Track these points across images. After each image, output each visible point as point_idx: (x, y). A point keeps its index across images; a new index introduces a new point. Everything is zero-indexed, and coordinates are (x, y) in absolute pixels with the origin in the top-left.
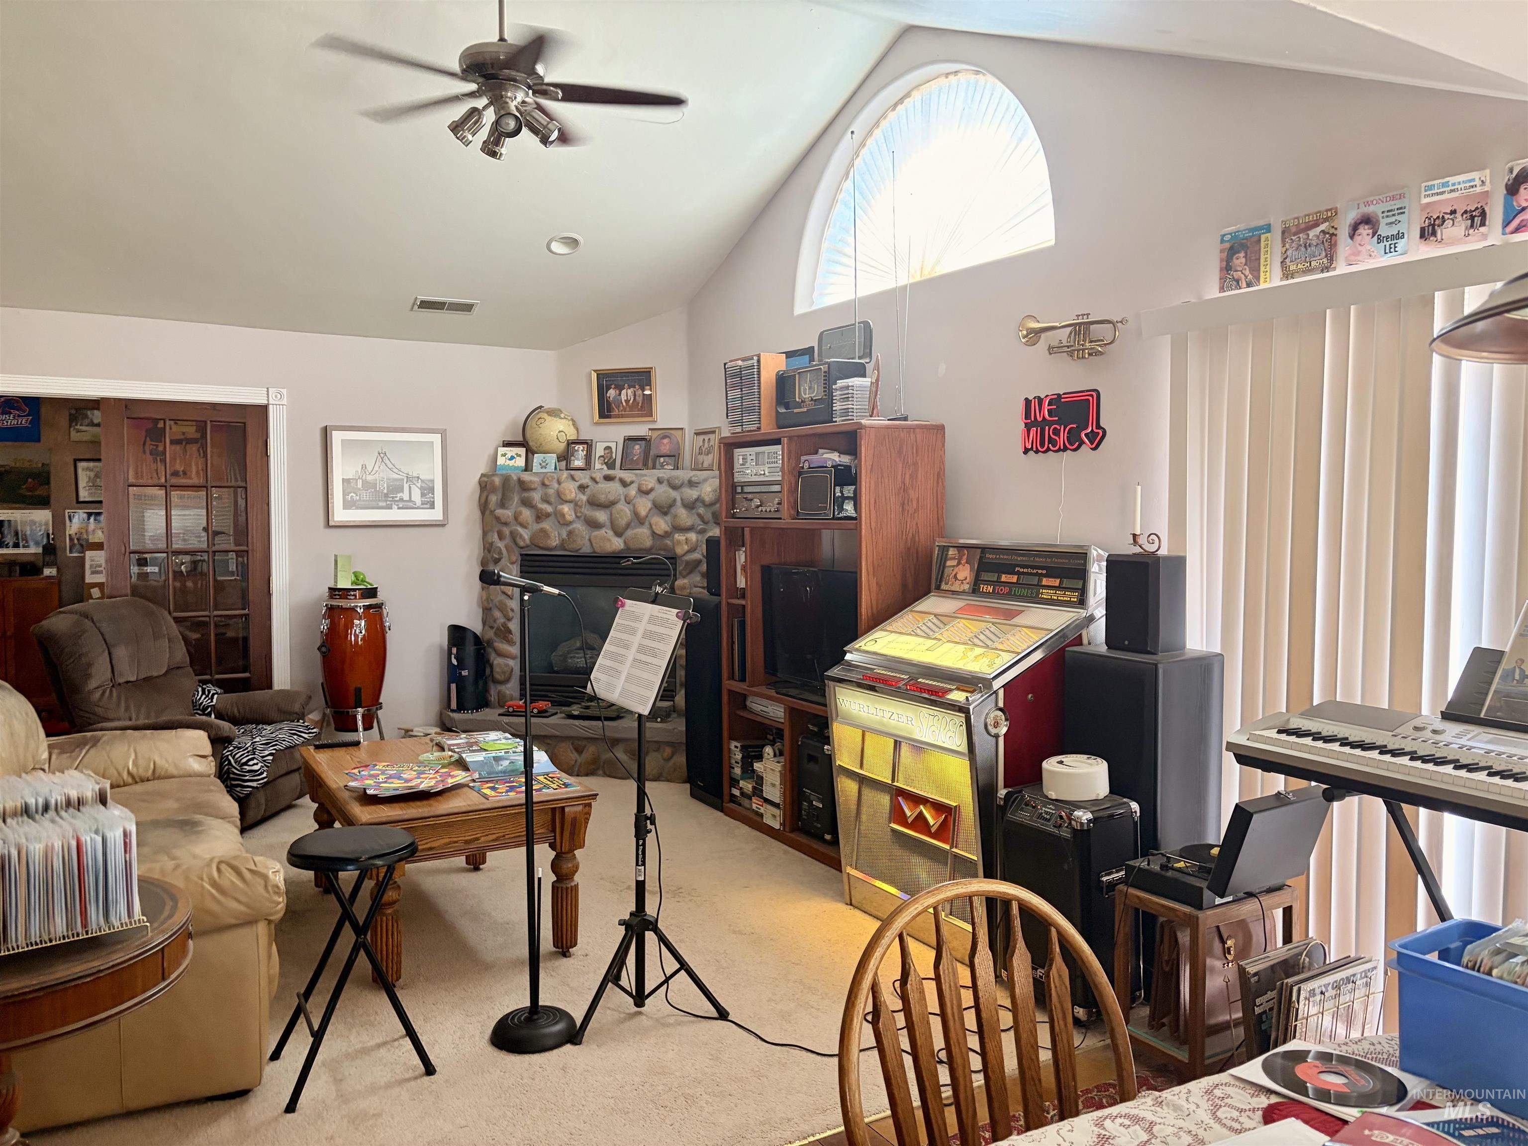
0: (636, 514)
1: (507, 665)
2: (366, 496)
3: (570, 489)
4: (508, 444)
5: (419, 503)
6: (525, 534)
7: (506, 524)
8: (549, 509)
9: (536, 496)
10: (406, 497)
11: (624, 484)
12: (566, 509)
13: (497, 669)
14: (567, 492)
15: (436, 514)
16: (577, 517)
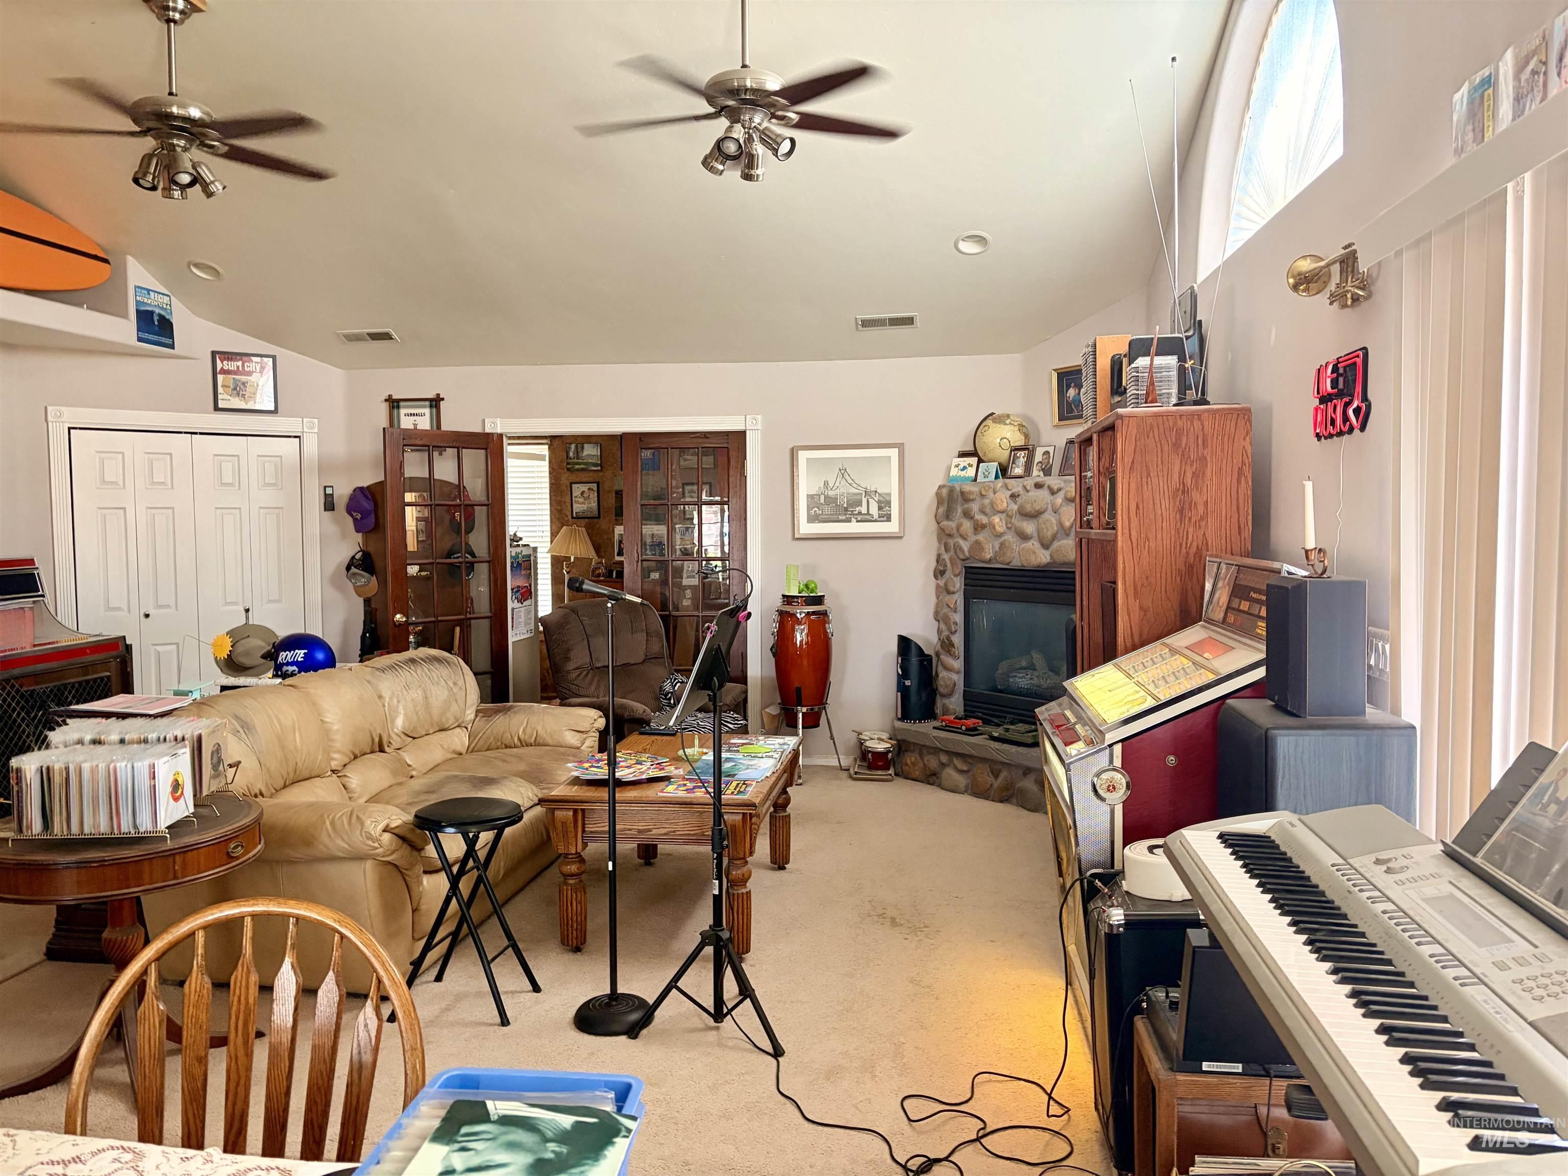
0: (1061, 524)
1: (950, 679)
2: (827, 510)
3: (1002, 499)
4: (963, 455)
5: (876, 517)
6: (965, 546)
7: (950, 535)
8: (984, 520)
9: (975, 507)
10: (864, 511)
11: (1053, 492)
12: (996, 519)
13: (941, 682)
14: (999, 501)
15: (892, 527)
16: (1008, 528)
